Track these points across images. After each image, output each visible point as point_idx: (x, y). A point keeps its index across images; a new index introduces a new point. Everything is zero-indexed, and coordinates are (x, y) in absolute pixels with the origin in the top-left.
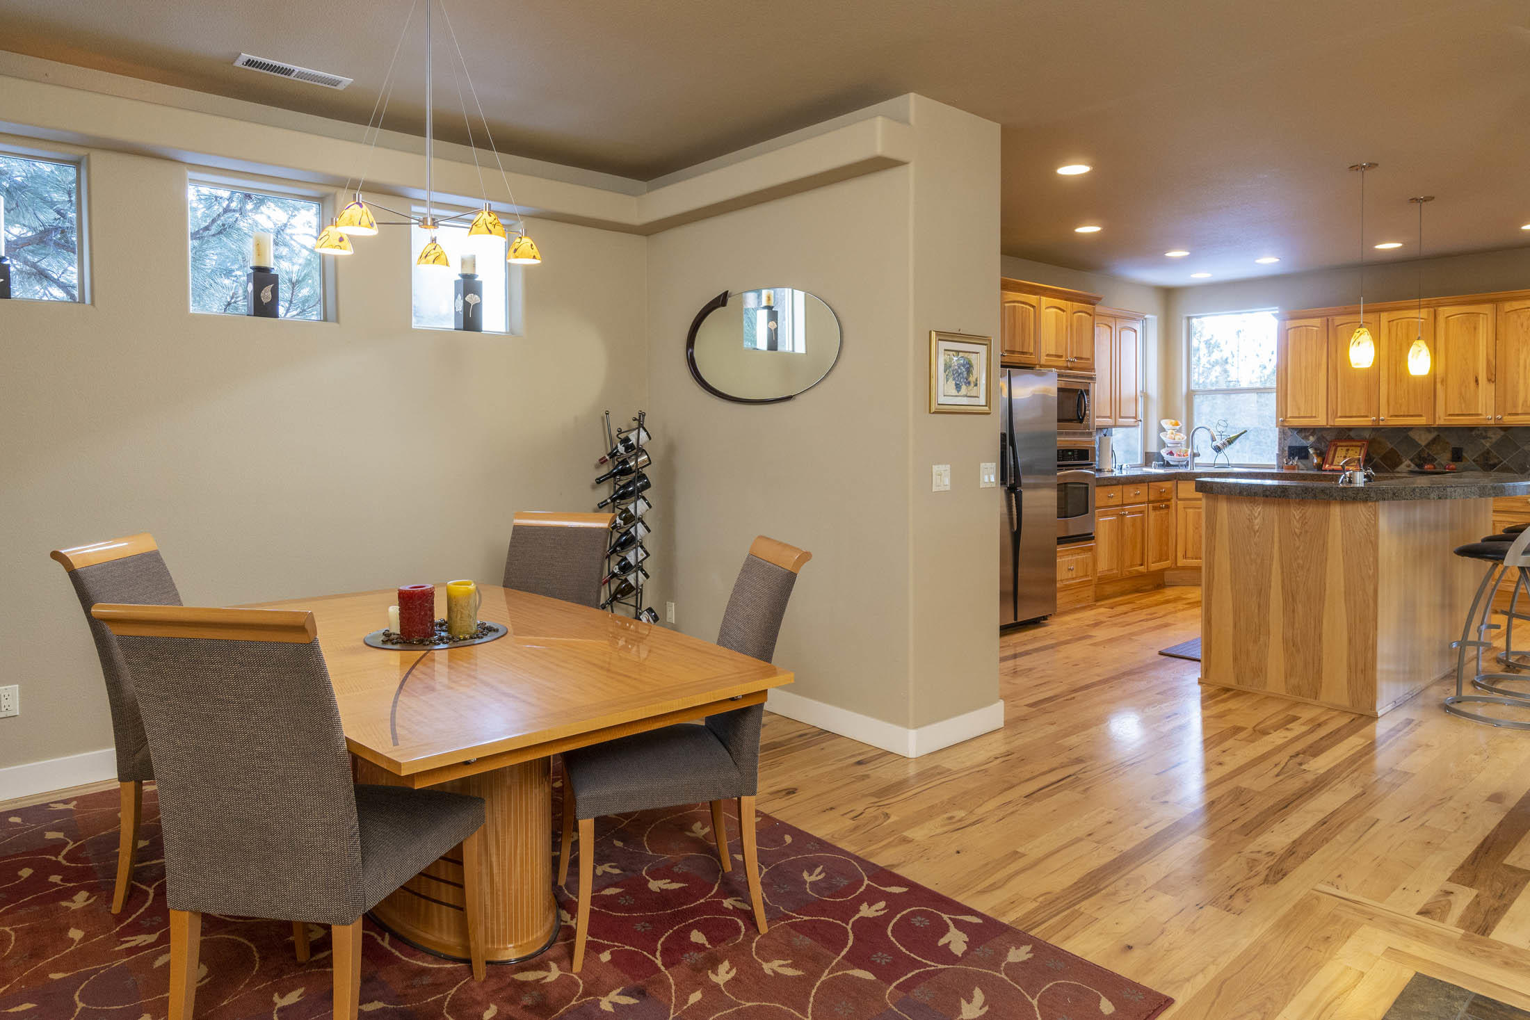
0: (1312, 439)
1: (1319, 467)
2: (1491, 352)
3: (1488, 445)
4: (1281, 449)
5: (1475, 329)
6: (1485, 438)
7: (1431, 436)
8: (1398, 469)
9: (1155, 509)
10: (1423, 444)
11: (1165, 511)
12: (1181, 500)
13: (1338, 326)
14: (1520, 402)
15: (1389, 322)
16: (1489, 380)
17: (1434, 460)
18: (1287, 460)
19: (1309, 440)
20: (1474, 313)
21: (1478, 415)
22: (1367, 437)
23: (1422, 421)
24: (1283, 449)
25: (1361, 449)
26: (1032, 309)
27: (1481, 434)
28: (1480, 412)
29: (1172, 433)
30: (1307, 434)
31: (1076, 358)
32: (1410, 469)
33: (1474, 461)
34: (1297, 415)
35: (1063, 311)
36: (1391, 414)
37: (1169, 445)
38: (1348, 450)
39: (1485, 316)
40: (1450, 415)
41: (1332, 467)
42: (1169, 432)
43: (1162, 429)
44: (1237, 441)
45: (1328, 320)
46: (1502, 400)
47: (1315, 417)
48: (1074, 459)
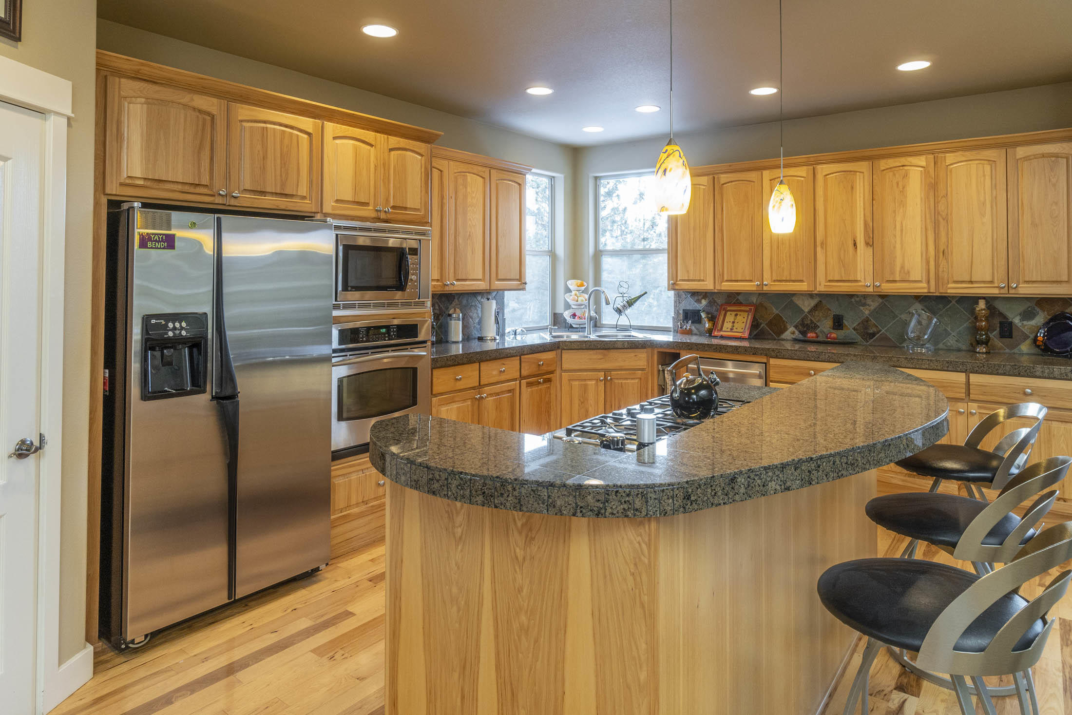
0: (704, 302)
1: (710, 332)
2: (869, 215)
3: (867, 312)
4: (677, 312)
5: (852, 188)
6: (864, 305)
7: (813, 303)
8: (783, 336)
9: (529, 385)
10: (806, 310)
11: (545, 386)
12: (566, 371)
13: (723, 184)
14: (898, 269)
15: (771, 180)
16: (867, 244)
17: (816, 327)
18: (681, 324)
19: (701, 303)
20: (851, 171)
21: (856, 281)
22: (755, 301)
23: (803, 287)
24: (678, 312)
25: (748, 315)
26: (306, 136)
27: (860, 300)
28: (859, 279)
29: (576, 295)
30: (700, 297)
31: (393, 207)
32: (794, 337)
33: (854, 329)
34: (686, 278)
35: (372, 145)
36: (774, 278)
37: (573, 307)
38: (736, 315)
39: (861, 174)
40: (830, 281)
41: (722, 333)
42: (573, 293)
43: (568, 290)
44: (638, 302)
45: (714, 178)
46: (880, 263)
47: (703, 281)
48: (387, 339)
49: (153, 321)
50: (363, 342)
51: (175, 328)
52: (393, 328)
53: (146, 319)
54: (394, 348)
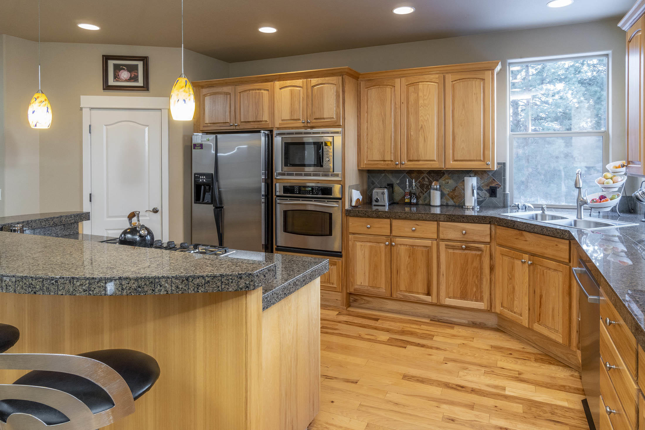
35: (300, 87)
48: (311, 194)
49: (196, 175)
50: (297, 194)
51: (202, 178)
52: (315, 188)
53: (195, 174)
54: (303, 199)
